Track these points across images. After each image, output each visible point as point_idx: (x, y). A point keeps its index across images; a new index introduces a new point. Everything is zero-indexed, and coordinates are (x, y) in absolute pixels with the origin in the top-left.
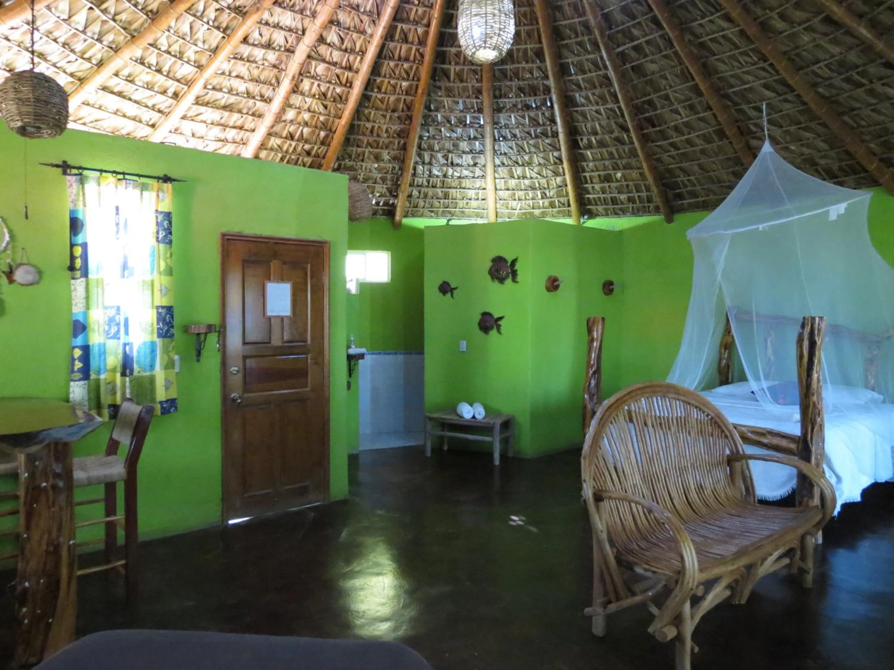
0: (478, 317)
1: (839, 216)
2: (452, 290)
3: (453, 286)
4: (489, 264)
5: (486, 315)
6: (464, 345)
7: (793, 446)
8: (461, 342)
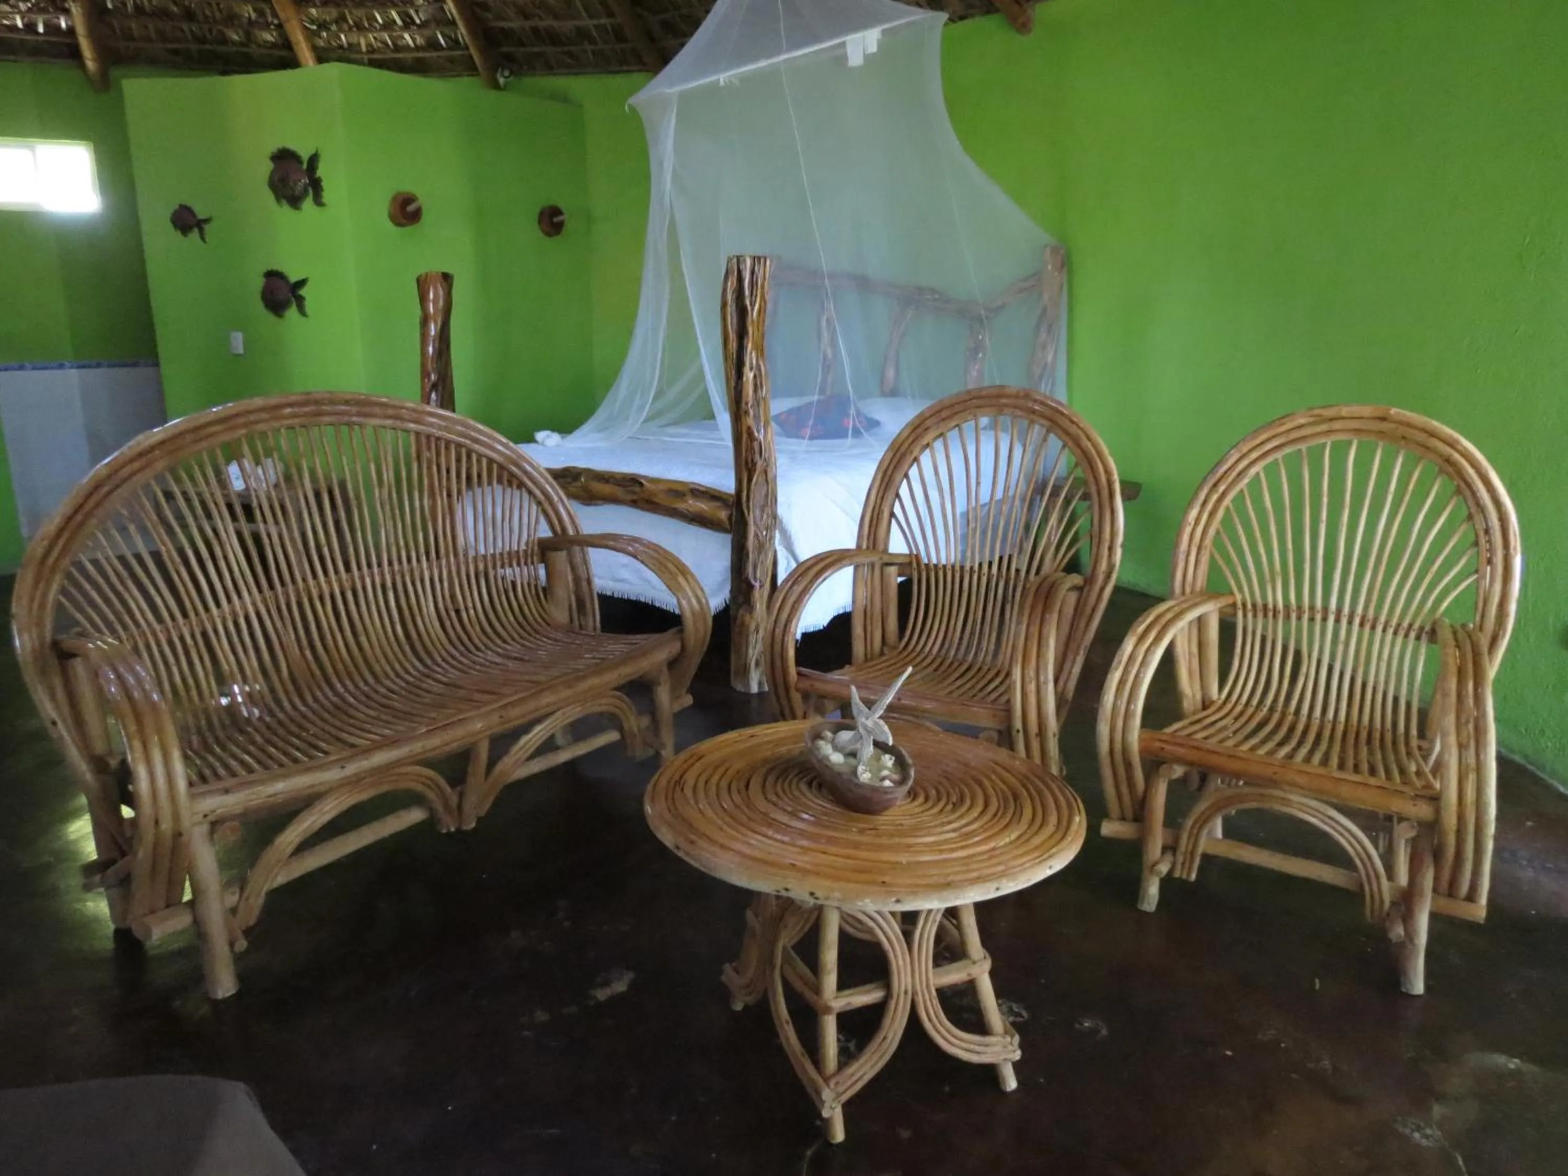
0: (259, 282)
1: (868, 58)
2: (200, 224)
3: (201, 216)
4: (268, 167)
5: (273, 276)
6: (238, 341)
7: (723, 515)
8: (234, 334)
